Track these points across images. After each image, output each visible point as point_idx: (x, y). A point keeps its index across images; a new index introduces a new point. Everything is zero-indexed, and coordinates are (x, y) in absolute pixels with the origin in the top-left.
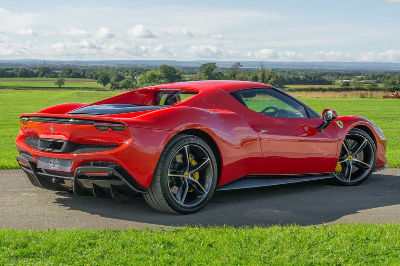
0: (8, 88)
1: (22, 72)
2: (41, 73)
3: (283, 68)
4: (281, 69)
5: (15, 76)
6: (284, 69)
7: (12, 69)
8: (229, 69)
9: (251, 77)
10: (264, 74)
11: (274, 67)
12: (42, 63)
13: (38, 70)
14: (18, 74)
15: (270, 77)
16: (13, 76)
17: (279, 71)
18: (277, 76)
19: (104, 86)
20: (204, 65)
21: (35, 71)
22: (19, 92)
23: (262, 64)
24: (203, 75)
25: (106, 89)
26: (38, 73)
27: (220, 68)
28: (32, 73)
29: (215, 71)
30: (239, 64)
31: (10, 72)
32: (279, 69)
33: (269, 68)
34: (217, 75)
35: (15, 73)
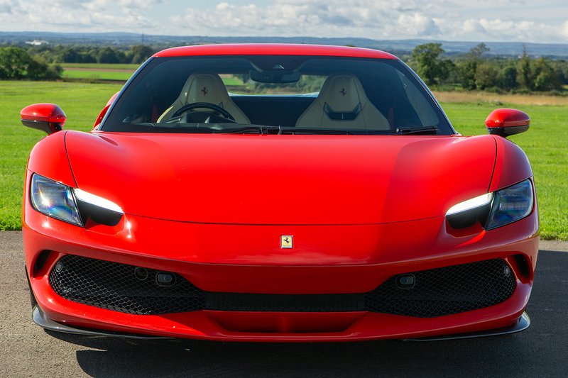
0: (80, 80)
1: (104, 54)
2: (137, 56)
3: (561, 55)
4: (558, 57)
5: (94, 61)
6: (561, 57)
7: (89, 49)
8: (466, 55)
9: (505, 69)
10: (528, 65)
11: (545, 53)
12: (139, 40)
13: (131, 52)
14: (98, 58)
15: (539, 71)
16: (89, 60)
17: (554, 60)
18: (552, 69)
19: (245, 82)
20: (421, 47)
21: (127, 53)
22: (96, 87)
23: (524, 46)
24: (419, 65)
25: (248, 88)
26: (132, 56)
27: (449, 54)
28: (122, 55)
29: (440, 58)
30: (482, 45)
31: (84, 53)
32: (553, 57)
33: (537, 56)
34: (442, 64)
35: (93, 55)
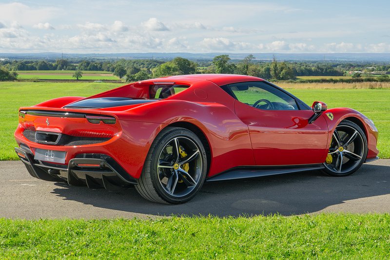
0: (28, 80)
1: (41, 65)
2: (60, 66)
3: (295, 59)
4: (293, 61)
5: (35, 69)
6: (295, 61)
7: (32, 62)
8: (242, 61)
9: (264, 68)
10: (276, 66)
11: (286, 59)
12: (61, 56)
13: (56, 63)
14: (37, 67)
15: (282, 69)
16: (33, 68)
17: (291, 62)
18: (289, 68)
19: (121, 78)
20: (218, 57)
21: (54, 64)
22: (37, 84)
23: (274, 55)
24: (217, 67)
25: (122, 81)
26: (57, 66)
27: (233, 60)
28: (51, 65)
29: (228, 63)
30: (251, 56)
31: (29, 65)
32: (291, 61)
33: (281, 60)
34: (230, 67)
35: (35, 66)
